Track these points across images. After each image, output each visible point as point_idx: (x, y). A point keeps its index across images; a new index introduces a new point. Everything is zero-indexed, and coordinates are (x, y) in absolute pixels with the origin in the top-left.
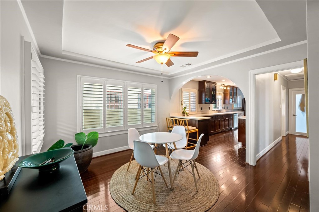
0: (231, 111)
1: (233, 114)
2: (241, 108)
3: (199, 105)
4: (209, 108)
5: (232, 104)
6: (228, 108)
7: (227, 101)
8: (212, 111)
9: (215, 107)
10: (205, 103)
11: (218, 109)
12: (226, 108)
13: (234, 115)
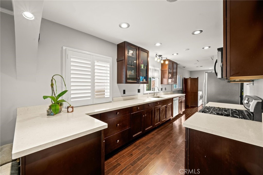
0: (171, 94)
1: (172, 99)
2: (182, 89)
3: (118, 85)
4: (139, 91)
5: (172, 85)
6: (167, 89)
7: (165, 81)
8: (144, 94)
9: (149, 89)
10: (127, 82)
11: (153, 92)
12: (164, 89)
13: (174, 99)
